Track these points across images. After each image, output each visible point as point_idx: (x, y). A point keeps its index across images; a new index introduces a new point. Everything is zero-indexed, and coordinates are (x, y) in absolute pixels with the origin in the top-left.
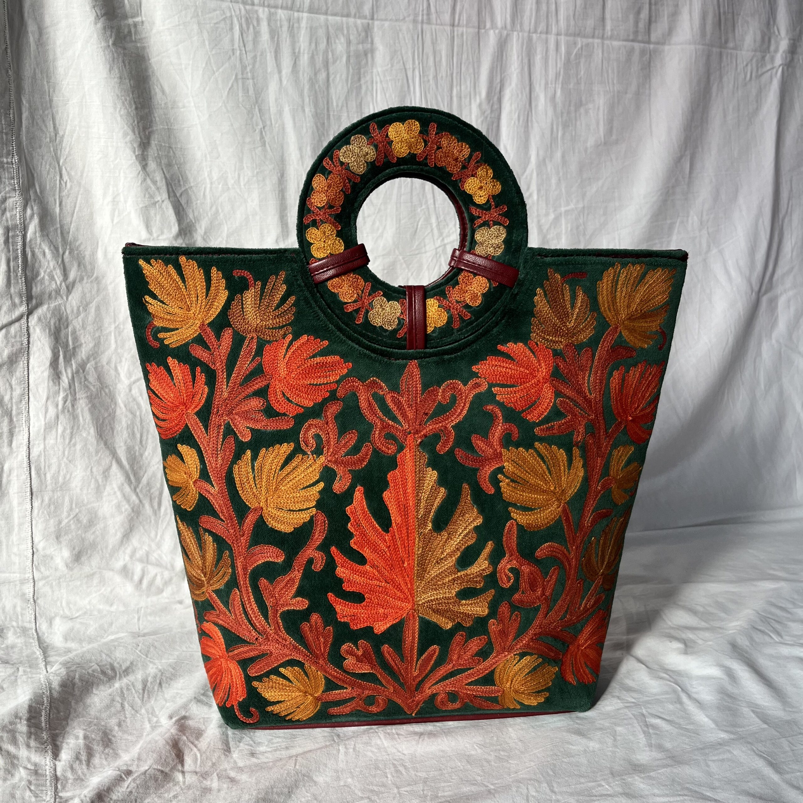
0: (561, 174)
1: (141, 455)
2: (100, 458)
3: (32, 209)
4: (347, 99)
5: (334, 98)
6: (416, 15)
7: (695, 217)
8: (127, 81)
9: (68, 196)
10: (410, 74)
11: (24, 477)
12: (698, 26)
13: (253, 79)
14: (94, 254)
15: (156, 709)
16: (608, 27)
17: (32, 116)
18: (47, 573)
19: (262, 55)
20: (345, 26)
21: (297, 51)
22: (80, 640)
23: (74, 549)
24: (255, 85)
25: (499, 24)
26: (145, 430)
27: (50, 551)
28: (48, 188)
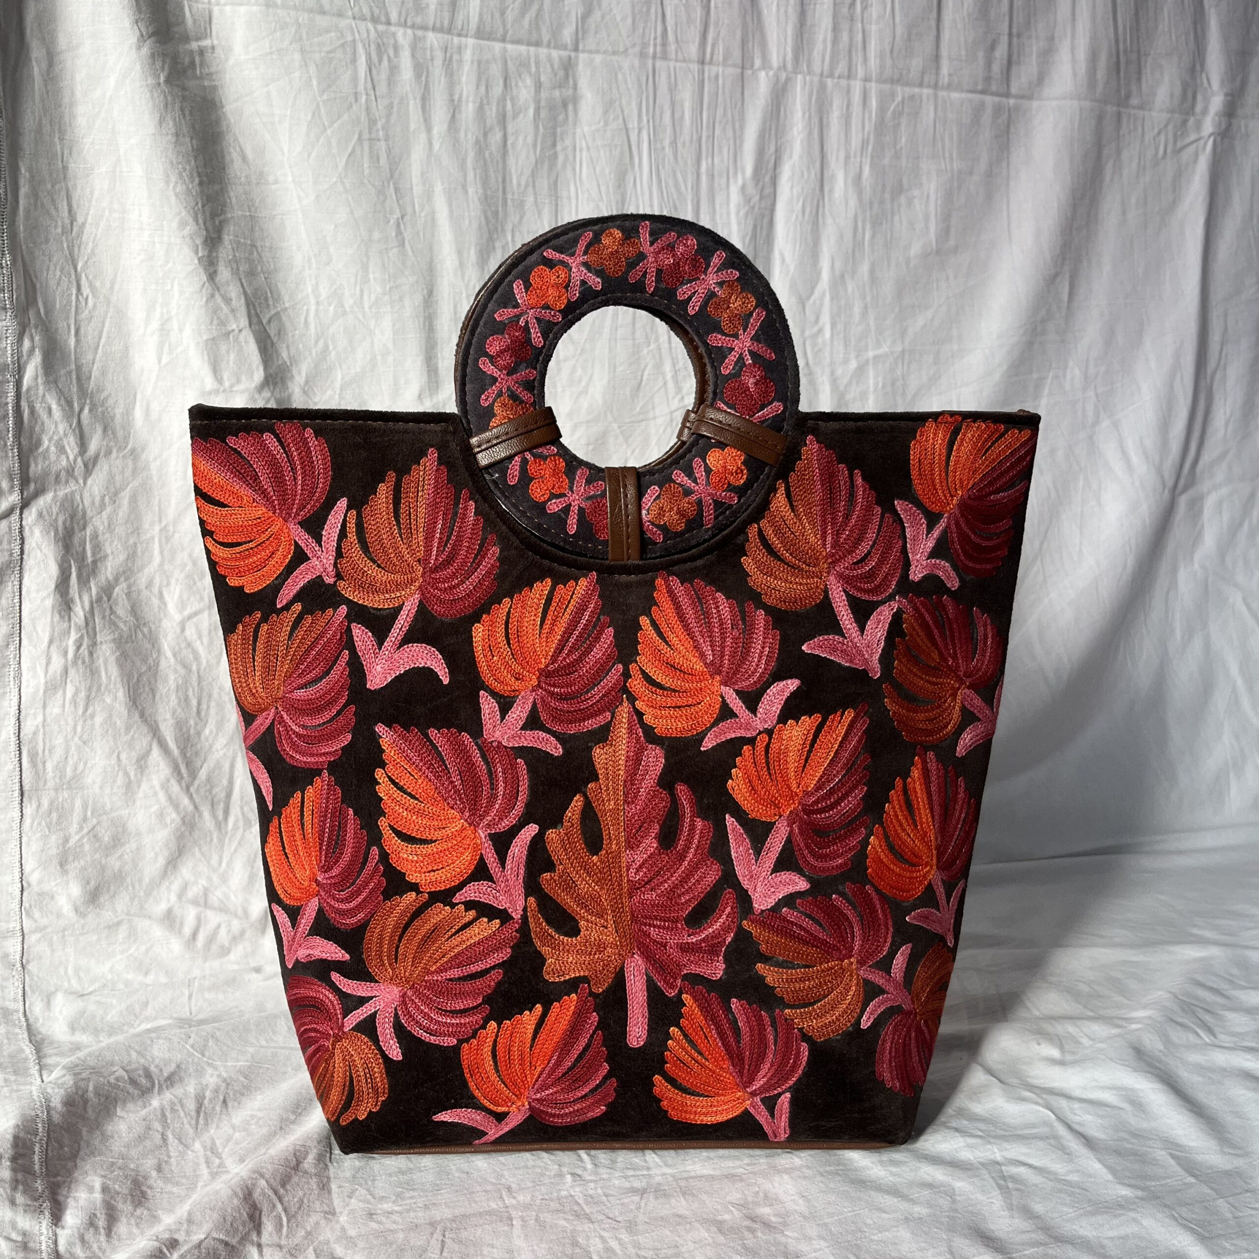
0: (868, 299)
1: (199, 734)
2: (133, 738)
3: (32, 339)
4: (533, 175)
5: (513, 171)
6: (645, 45)
7: (1077, 371)
8: (188, 140)
9: (90, 319)
10: (634, 138)
11: (10, 766)
12: (1084, 70)
13: (386, 140)
14: (128, 412)
15: (218, 1142)
16: (945, 71)
17: (35, 194)
18: (44, 921)
19: (401, 103)
20: (532, 60)
21: (456, 97)
22: (96, 1030)
23: (88, 883)
24: (389, 150)
25: (775, 61)
26: (205, 694)
27: (50, 885)
28: (58, 306)
